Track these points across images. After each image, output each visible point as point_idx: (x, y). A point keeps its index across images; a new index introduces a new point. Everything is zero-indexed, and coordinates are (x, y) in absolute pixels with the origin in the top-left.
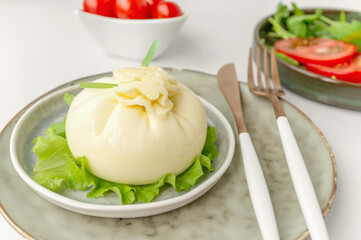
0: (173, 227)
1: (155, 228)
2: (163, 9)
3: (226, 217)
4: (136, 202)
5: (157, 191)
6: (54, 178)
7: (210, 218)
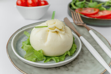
0: (72, 67)
1: (68, 68)
2: (43, 3)
3: (85, 61)
4: (60, 61)
5: (65, 57)
6: (32, 58)
7: (81, 62)
